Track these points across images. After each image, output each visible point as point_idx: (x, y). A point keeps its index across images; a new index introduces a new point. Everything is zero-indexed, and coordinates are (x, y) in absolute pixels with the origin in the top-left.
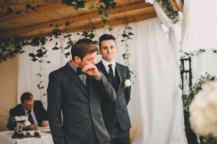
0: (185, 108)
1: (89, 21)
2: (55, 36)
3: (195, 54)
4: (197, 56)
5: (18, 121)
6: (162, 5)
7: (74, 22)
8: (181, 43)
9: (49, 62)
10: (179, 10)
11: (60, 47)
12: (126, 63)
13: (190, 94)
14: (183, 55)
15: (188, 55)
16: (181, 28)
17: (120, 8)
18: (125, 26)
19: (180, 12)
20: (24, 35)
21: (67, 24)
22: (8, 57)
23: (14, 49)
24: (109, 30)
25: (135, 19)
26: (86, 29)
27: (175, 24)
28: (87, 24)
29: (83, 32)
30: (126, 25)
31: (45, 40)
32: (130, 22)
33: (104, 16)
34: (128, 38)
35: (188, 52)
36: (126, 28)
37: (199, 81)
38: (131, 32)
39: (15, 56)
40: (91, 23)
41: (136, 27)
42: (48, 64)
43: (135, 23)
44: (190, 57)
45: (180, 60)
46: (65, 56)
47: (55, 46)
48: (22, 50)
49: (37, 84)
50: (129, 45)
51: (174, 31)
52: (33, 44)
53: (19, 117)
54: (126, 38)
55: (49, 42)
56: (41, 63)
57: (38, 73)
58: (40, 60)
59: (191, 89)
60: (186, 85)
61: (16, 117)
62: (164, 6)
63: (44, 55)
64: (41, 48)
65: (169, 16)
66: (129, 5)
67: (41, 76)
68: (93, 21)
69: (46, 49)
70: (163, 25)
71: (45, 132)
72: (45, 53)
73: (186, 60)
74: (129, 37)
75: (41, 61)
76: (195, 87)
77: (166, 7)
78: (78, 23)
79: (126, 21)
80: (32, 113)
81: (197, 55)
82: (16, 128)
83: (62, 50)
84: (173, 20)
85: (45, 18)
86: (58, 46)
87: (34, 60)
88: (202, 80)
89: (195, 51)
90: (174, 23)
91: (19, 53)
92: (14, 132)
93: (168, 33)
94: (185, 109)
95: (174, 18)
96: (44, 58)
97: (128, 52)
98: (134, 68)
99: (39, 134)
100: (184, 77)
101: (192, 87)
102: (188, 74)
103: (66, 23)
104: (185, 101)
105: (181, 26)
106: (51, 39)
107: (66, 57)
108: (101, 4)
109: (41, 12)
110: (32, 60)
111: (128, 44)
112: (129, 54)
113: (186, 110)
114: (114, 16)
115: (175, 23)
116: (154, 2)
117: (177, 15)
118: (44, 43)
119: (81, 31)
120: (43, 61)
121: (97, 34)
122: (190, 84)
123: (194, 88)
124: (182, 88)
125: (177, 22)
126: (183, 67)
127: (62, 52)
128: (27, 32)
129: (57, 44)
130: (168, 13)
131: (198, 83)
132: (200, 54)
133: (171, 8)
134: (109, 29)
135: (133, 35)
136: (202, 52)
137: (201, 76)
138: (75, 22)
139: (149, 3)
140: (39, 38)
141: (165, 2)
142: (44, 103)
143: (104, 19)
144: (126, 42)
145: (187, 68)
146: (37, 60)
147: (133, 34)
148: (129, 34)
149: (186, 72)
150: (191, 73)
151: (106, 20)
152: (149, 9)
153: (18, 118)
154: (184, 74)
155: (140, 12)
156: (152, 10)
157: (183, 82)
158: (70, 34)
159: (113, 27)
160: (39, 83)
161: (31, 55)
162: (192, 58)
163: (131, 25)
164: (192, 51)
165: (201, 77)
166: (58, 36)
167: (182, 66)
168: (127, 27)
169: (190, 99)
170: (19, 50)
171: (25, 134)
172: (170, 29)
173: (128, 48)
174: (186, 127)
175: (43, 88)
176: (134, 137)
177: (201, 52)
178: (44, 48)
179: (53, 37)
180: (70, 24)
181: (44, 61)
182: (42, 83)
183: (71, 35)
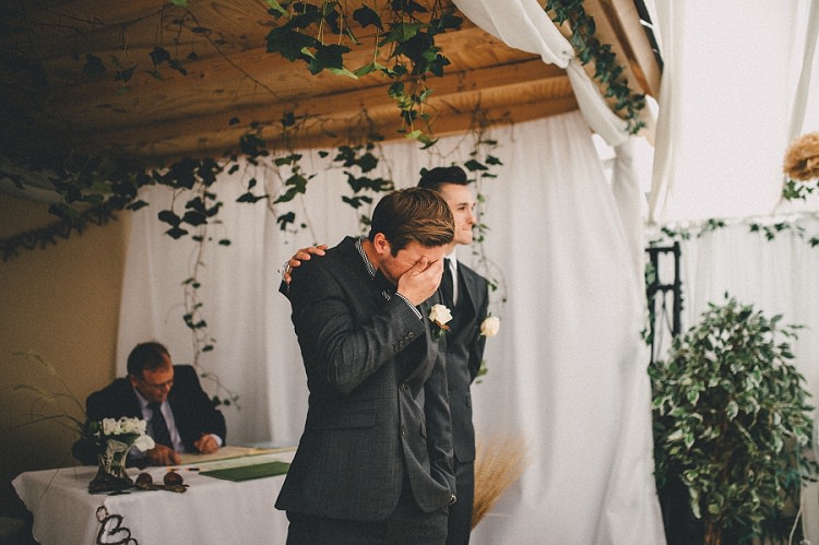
0: (656, 404)
1: (360, 114)
2: (249, 156)
3: (694, 232)
4: (700, 240)
5: (112, 433)
6: (594, 73)
7: (311, 113)
8: (651, 197)
9: (226, 243)
10: (647, 92)
11: (263, 194)
12: (475, 253)
13: (672, 360)
14: (655, 234)
15: (672, 235)
16: (653, 149)
17: (461, 75)
18: (477, 136)
19: (649, 100)
20: (146, 150)
21: (289, 120)
22: (92, 221)
23: (112, 195)
24: (424, 145)
25: (508, 114)
26: (352, 139)
27: (633, 137)
28: (355, 123)
29: (340, 149)
30: (481, 133)
31: (214, 170)
32: (493, 122)
33: (409, 98)
34: (485, 175)
35: (671, 227)
36: (480, 142)
37: (703, 319)
38: (495, 153)
39: (115, 218)
40: (369, 119)
41: (513, 141)
42: (223, 247)
43: (509, 127)
44: (677, 244)
45: (647, 250)
46: (279, 225)
47: (245, 191)
48: (136, 200)
49: (184, 313)
50: (486, 198)
51: (630, 159)
52: (175, 182)
53: (117, 420)
54: (480, 173)
55: (228, 175)
56: (201, 246)
57: (187, 277)
58: (198, 234)
59: (677, 345)
60: (661, 332)
61: (105, 421)
62: (601, 77)
63: (208, 220)
64: (201, 196)
65: (616, 109)
66: (491, 67)
67: (197, 286)
68: (372, 113)
69: (218, 199)
70: (596, 138)
71: (200, 474)
72: (214, 211)
73: (666, 250)
74: (488, 172)
75: (199, 239)
76: (691, 339)
77: (606, 79)
78: (324, 117)
79: (480, 118)
80: (164, 409)
81: (699, 236)
82: (106, 458)
83: (269, 205)
84: (630, 124)
85: (216, 96)
86: (258, 191)
87: (176, 233)
88: (713, 316)
89: (693, 225)
90: (631, 134)
91: (129, 208)
92: (96, 469)
93: (612, 164)
94: (655, 408)
95: (632, 116)
96: (210, 228)
97: (484, 221)
98: (501, 272)
99: (182, 481)
100: (658, 307)
101: (682, 337)
102: (670, 295)
103: (284, 116)
104: (658, 382)
105: (653, 142)
106: (235, 168)
107: (283, 228)
108: (399, 59)
109: (203, 76)
110: (170, 233)
111: (482, 193)
112: (484, 227)
113: (658, 410)
114: (442, 101)
115: (635, 132)
116: (570, 60)
117: (642, 106)
118: (210, 180)
119: (334, 146)
120: (206, 239)
121: (387, 157)
122: (676, 329)
123: (687, 340)
124: (650, 341)
125: (642, 130)
126: (656, 272)
127: (270, 212)
128: (157, 141)
129: (253, 183)
130: (614, 99)
131: (699, 327)
132: (708, 233)
133: (623, 85)
134: (423, 141)
135: (501, 164)
136: (714, 228)
137: (711, 305)
138: (316, 116)
139: (553, 65)
140: (197, 163)
141: (604, 65)
142: (204, 376)
143: (408, 109)
144: (476, 187)
145: (666, 277)
146: (186, 233)
147: (501, 160)
148: (487, 162)
149: (665, 289)
150: (680, 292)
151: (413, 113)
152: (554, 84)
153: (111, 426)
154: (659, 296)
155: (525, 93)
156: (563, 86)
157: (653, 321)
158: (298, 152)
159: (436, 135)
160: (190, 310)
161: (166, 216)
162: (685, 247)
163: (495, 133)
164: (685, 225)
165: (708, 309)
166: (259, 158)
167: (652, 272)
168: (483, 139)
169: (673, 377)
170: (129, 200)
171: (134, 478)
172: (618, 150)
173: (483, 205)
174: (657, 466)
175: (204, 328)
176: (495, 494)
177: (711, 227)
178: (213, 197)
179: (242, 162)
180: (298, 121)
181: (210, 239)
182: (200, 309)
183: (299, 157)
